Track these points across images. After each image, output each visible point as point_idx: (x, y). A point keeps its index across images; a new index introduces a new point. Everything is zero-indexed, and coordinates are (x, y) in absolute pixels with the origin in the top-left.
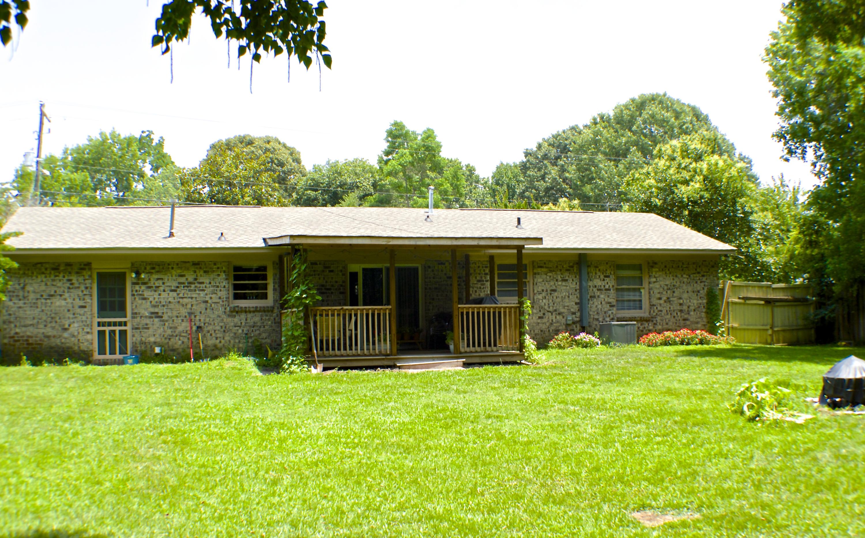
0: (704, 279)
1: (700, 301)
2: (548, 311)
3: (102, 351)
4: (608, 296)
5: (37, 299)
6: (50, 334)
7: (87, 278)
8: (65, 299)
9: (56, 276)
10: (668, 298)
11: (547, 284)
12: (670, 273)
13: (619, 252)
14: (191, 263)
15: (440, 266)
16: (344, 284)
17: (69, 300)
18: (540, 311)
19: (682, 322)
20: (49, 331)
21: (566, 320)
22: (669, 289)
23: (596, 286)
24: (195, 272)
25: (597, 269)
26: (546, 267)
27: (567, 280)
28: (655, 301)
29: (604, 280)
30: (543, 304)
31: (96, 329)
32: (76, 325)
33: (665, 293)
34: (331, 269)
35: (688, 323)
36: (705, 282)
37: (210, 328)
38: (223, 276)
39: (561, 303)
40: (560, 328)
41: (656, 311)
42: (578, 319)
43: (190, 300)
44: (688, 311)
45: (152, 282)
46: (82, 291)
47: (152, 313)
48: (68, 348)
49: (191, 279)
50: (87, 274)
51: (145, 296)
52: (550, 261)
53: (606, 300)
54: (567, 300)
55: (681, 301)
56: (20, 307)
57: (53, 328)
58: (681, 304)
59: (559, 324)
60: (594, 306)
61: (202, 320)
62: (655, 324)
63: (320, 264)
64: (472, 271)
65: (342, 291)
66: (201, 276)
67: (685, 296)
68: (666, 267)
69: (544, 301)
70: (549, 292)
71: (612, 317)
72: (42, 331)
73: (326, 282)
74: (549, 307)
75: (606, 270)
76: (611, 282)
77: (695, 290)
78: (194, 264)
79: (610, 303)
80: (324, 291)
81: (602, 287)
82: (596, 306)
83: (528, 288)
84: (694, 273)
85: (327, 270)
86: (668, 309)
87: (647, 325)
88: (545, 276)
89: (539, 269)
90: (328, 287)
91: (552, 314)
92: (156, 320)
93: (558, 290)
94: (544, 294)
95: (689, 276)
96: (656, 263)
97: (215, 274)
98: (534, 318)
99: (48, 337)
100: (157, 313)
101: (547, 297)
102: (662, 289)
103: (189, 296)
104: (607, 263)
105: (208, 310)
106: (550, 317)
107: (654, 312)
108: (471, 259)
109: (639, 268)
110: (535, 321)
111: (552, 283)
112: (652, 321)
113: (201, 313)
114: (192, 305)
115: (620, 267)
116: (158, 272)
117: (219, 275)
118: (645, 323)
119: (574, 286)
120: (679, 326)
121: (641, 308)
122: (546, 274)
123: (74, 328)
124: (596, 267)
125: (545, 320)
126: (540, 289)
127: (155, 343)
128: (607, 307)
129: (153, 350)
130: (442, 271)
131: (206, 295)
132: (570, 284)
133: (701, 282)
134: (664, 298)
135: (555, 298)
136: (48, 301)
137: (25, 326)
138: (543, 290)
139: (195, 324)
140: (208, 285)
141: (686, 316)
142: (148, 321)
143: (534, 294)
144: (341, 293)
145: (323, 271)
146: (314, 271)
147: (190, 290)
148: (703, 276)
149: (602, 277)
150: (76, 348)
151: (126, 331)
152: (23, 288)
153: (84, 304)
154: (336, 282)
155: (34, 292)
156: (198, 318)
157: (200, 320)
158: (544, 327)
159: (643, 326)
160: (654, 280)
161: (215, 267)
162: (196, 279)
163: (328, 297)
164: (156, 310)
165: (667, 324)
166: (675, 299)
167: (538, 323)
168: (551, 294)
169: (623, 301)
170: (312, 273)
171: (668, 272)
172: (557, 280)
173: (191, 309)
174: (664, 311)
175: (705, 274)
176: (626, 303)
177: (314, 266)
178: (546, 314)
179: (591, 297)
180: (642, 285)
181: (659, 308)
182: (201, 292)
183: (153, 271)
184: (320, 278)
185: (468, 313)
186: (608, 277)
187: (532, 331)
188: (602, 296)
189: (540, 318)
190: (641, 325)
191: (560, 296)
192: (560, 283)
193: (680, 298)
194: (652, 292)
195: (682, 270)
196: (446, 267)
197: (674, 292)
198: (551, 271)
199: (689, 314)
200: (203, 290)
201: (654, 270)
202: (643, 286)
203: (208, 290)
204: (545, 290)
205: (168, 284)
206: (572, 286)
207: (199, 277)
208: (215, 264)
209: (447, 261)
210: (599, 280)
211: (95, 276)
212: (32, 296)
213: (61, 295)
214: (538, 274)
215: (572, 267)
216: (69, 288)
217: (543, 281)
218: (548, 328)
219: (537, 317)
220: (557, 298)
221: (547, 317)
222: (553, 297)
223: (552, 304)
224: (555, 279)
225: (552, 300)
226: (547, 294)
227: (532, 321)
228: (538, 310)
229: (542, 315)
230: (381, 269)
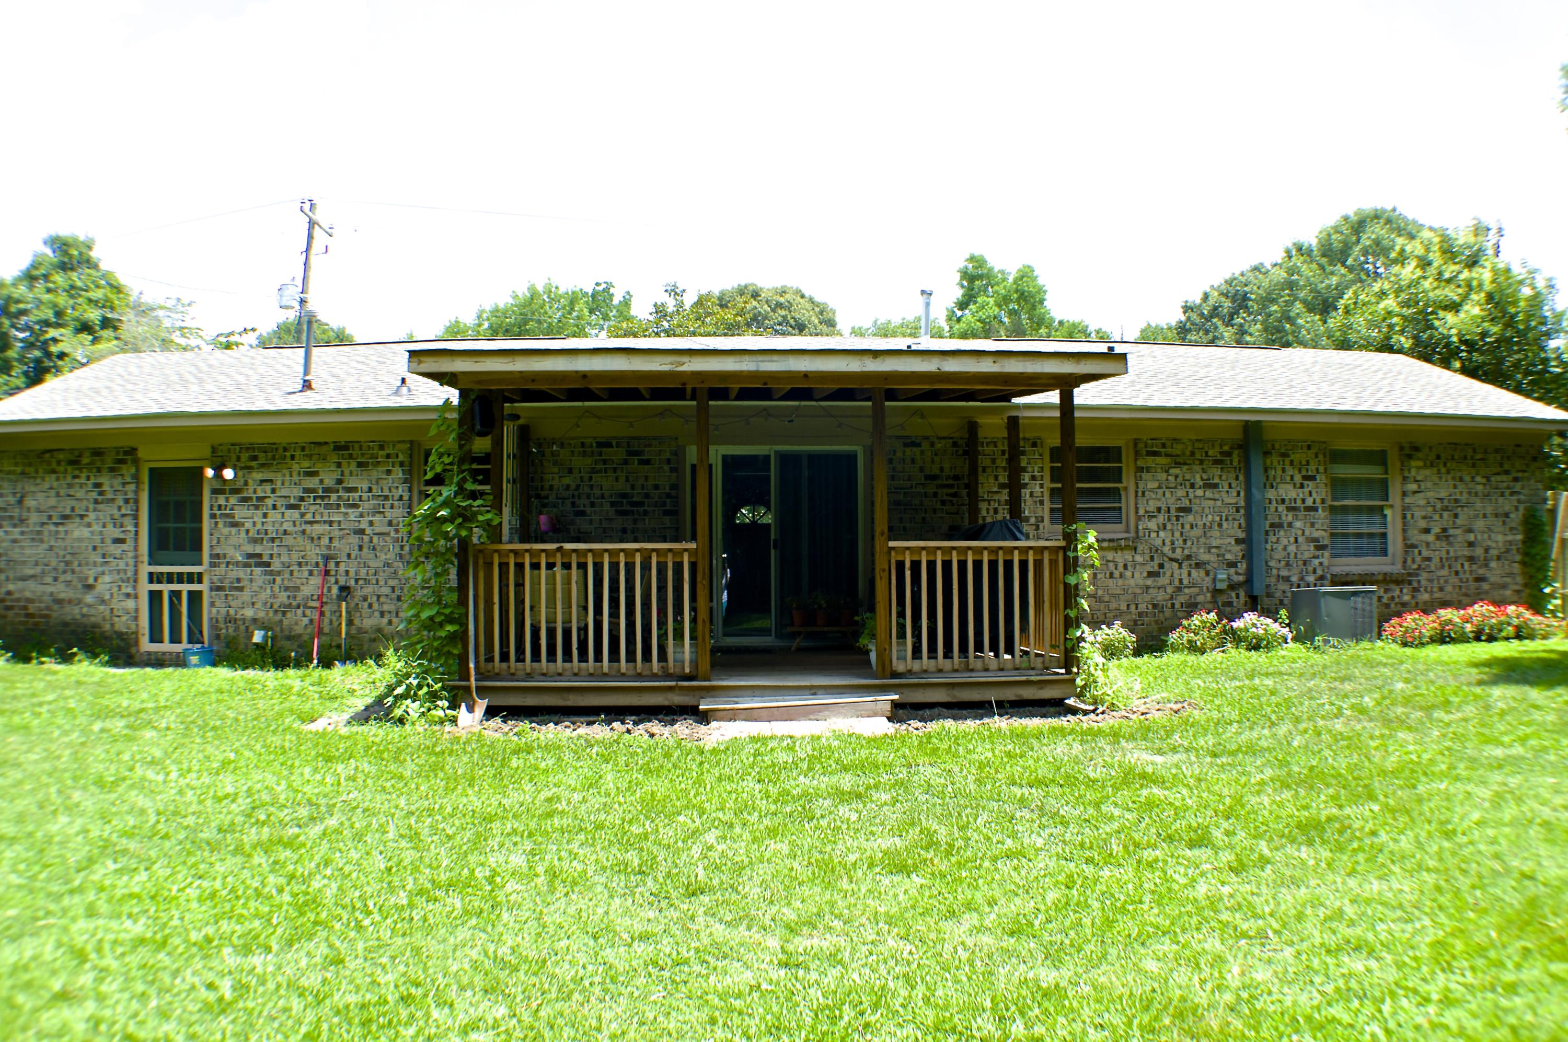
0: (1518, 486)
1: (1510, 538)
2: (1171, 560)
3: (156, 637)
4: (1312, 525)
5: (43, 524)
6: (62, 596)
7: (128, 479)
8: (89, 525)
9: (75, 477)
10: (1444, 530)
11: (1168, 495)
12: (1448, 472)
13: (1335, 419)
14: (332, 447)
15: (908, 450)
16: (674, 493)
17: (96, 528)
18: (1152, 558)
19: (1473, 585)
20: (61, 590)
21: (1214, 580)
22: (1445, 509)
23: (1283, 501)
24: (339, 465)
25: (1287, 461)
26: (1167, 455)
27: (1215, 486)
28: (1415, 537)
29: (1302, 486)
30: (1158, 542)
31: (145, 587)
32: (107, 578)
33: (1436, 517)
34: (645, 457)
35: (1485, 586)
36: (1518, 493)
37: (368, 590)
38: (398, 473)
39: (1202, 540)
40: (1200, 599)
41: (1418, 559)
42: (1241, 578)
43: (327, 527)
44: (1486, 559)
45: (251, 488)
46: (120, 508)
47: (250, 556)
48: (95, 626)
49: (329, 482)
50: (128, 471)
51: (237, 519)
52: (1175, 440)
53: (1307, 533)
54: (1216, 533)
55: (1471, 537)
56: (15, 541)
57: (68, 583)
58: (1471, 544)
59: (1195, 590)
60: (1280, 548)
61: (352, 574)
62: (1416, 590)
63: (618, 445)
64: (984, 461)
65: (668, 507)
66: (351, 474)
67: (1480, 524)
68: (1438, 457)
69: (1162, 534)
70: (1173, 512)
71: (1319, 572)
72: (50, 589)
73: (633, 487)
74: (1174, 550)
75: (1308, 463)
76: (1318, 492)
77: (1500, 511)
78: (338, 447)
79: (1316, 540)
80: (627, 508)
81: (1299, 503)
82: (1285, 548)
83: (1123, 505)
84: (1498, 474)
85: (636, 459)
86: (1444, 555)
87: (1397, 592)
88: (1164, 476)
89: (1150, 459)
90: (635, 499)
91: (1180, 567)
92: (258, 570)
93: (1195, 507)
94: (1161, 518)
95: (1488, 479)
96: (1416, 449)
97: (382, 469)
98: (1137, 575)
99: (60, 602)
100: (260, 556)
101: (1169, 526)
102: (1430, 509)
103: (326, 518)
104: (1309, 447)
105: (365, 550)
106: (1177, 572)
107: (1413, 561)
108: (981, 434)
109: (1380, 458)
110: (1141, 582)
111: (1180, 493)
112: (1410, 583)
113: (349, 556)
114: (331, 539)
115: (1337, 457)
116: (263, 465)
117: (389, 472)
118: (1392, 586)
119: (1234, 501)
120: (1466, 595)
121: (1384, 552)
122: (1167, 472)
123: (105, 584)
124: (1285, 455)
125: (1163, 580)
126: (1152, 506)
127: (255, 620)
128: (1308, 551)
129: (251, 636)
130: (913, 461)
131: (361, 516)
132: (1224, 495)
133: (1512, 494)
134: (1435, 530)
135: (1187, 527)
136: (61, 528)
137: (24, 579)
138: (1159, 510)
139: (337, 582)
140: (365, 496)
141: (1481, 571)
142: (241, 573)
143: (1139, 518)
144: (666, 513)
145: (626, 462)
146: (605, 462)
147: (327, 507)
148: (1516, 479)
149: (1298, 478)
150: (107, 627)
151: (200, 593)
152: (20, 502)
153: (122, 536)
154: (656, 487)
155: (39, 510)
156: (342, 567)
157: (347, 572)
158: (1160, 596)
159: (1389, 595)
160: (1414, 487)
161: (381, 453)
162: (340, 482)
163: (635, 521)
164: (258, 549)
165: (1441, 589)
166: (1458, 532)
167: (1148, 588)
168: (1178, 520)
169: (1346, 535)
170: (600, 466)
171: (1443, 470)
172: (1192, 486)
173: (329, 548)
174: (1436, 560)
175: (1520, 475)
176: (1351, 540)
177: (604, 450)
178: (1167, 565)
179: (1272, 525)
180: (1387, 500)
181: (1425, 553)
182: (350, 511)
183: (254, 464)
184: (617, 479)
186: (1313, 478)
187: (1133, 607)
188: (1298, 524)
189: (1150, 574)
190: (1386, 591)
191: (1200, 523)
192: (1200, 493)
193: (1470, 531)
194: (1409, 516)
195: (1474, 466)
196: (922, 453)
197: (1456, 516)
198: (1178, 464)
199: (1486, 565)
200: (355, 506)
201: (1414, 463)
202: (1390, 502)
203: (366, 506)
204: (1164, 508)
205: (284, 492)
206: (1228, 500)
207: (346, 478)
208: (382, 448)
209: (926, 438)
210: (1290, 487)
211: (145, 478)
212: (34, 518)
213: (82, 517)
214: (1148, 470)
215: (1229, 454)
216: (96, 502)
217: (1160, 487)
218: (1172, 598)
219: (1145, 574)
220: (1192, 527)
221: (1168, 574)
222: (1183, 525)
223: (1181, 542)
224: (1188, 484)
225: (1182, 534)
226: (1169, 519)
227: (1132, 582)
228: (1147, 557)
229: (1156, 568)
230: (768, 458)
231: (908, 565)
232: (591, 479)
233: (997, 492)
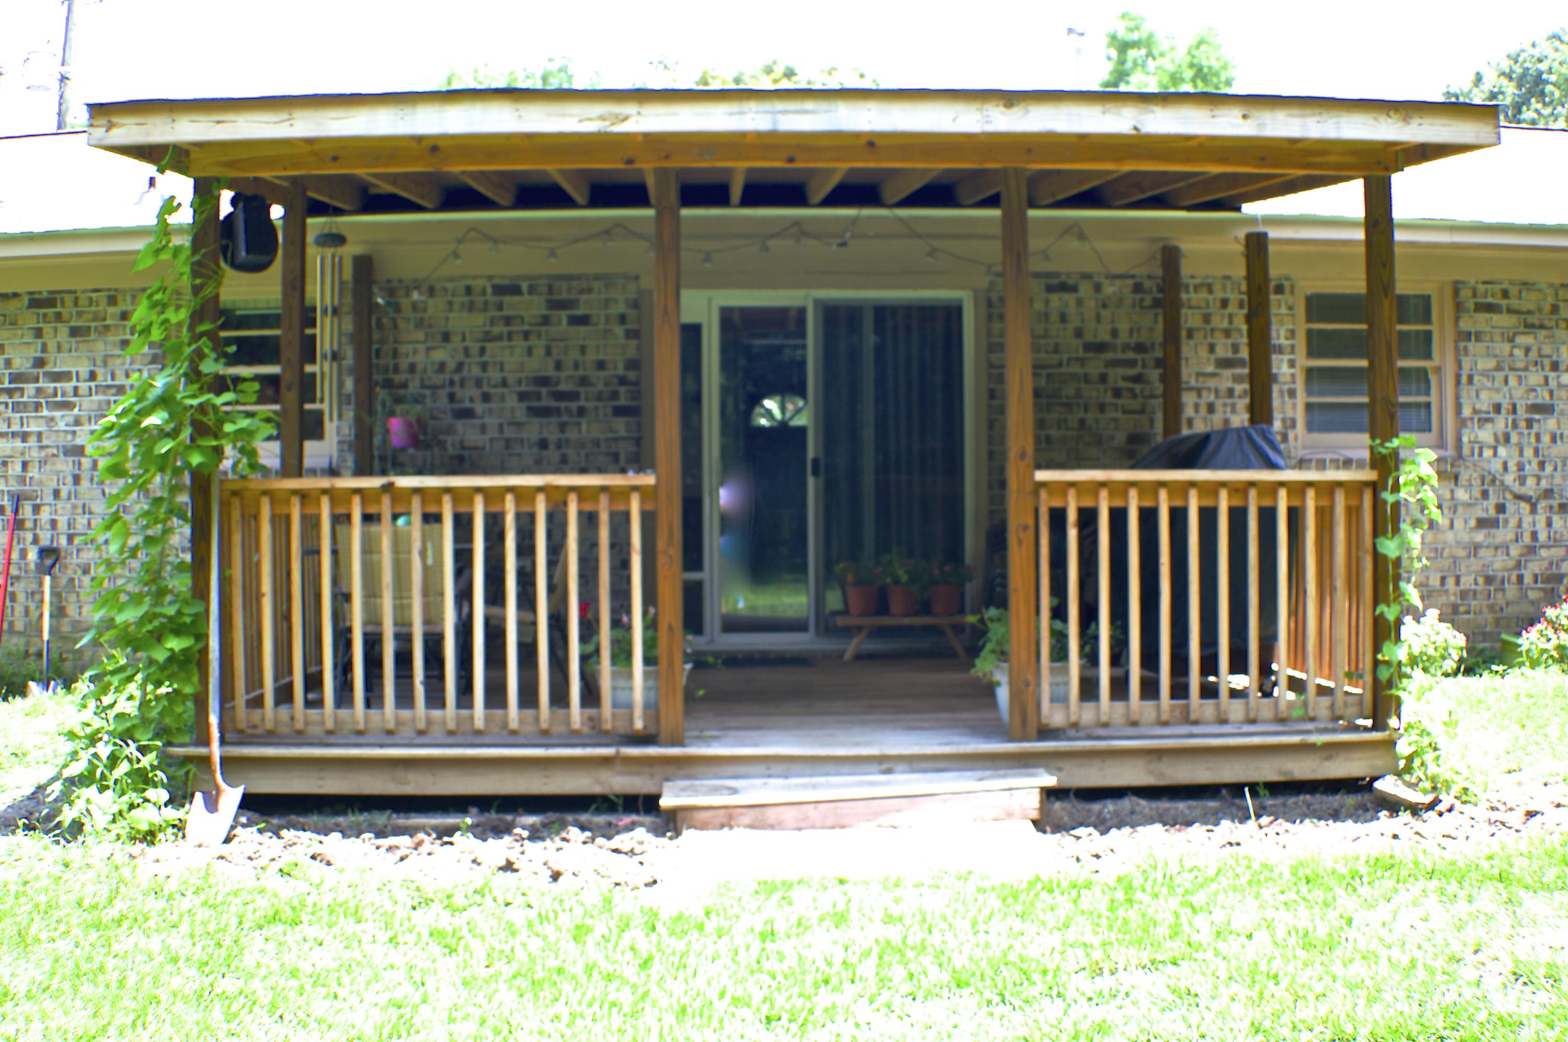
2: (1519, 497)
11: (1513, 381)
14: (26, 300)
15: (1055, 298)
16: (632, 375)
18: (1485, 495)
24: (39, 333)
26: (1510, 311)
30: (1497, 466)
34: (580, 312)
37: (88, 555)
43: (18, 444)
49: (21, 363)
52: (1525, 284)
61: (62, 525)
63: (532, 290)
64: (1190, 319)
65: (623, 401)
66: (59, 348)
69: (1502, 451)
70: (1522, 413)
73: (558, 366)
74: (1522, 480)
78: (36, 303)
80: (547, 402)
83: (1433, 399)
85: (564, 315)
88: (1506, 347)
89: (1482, 317)
90: (563, 387)
91: (1533, 510)
93: (1559, 404)
94: (1500, 423)
97: (113, 338)
98: (1458, 524)
101: (1514, 438)
103: (16, 428)
105: (85, 483)
106: (1527, 519)
108: (1186, 269)
110: (1465, 537)
111: (1534, 378)
113: (56, 494)
114: (25, 465)
117: (125, 343)
122: (1511, 340)
125: (1504, 535)
126: (1485, 402)
130: (1063, 318)
131: (77, 422)
135: (1546, 439)
138: (1497, 408)
139: (36, 540)
140: (84, 386)
143: (1462, 423)
144: (619, 411)
145: (546, 321)
146: (508, 321)
147: (16, 407)
154: (601, 365)
156: (45, 515)
157: (54, 523)
158: (1499, 563)
161: (112, 310)
162: (40, 363)
163: (563, 427)
167: (1477, 547)
168: (1529, 423)
170: (499, 329)
172: (1555, 366)
173: (22, 480)
177: (507, 299)
178: (1510, 507)
182: (57, 414)
184: (530, 351)
185: (1088, 518)
187: (1451, 582)
189: (1482, 523)
196: (1080, 303)
198: (1530, 328)
200: (67, 406)
203: (85, 404)
204: (1506, 404)
207: (51, 356)
208: (112, 301)
209: (1087, 276)
214: (1478, 337)
217: (1499, 368)
218: (1518, 565)
219: (1473, 523)
220: (1554, 439)
221: (1513, 522)
222: (1538, 437)
223: (1535, 465)
224: (1547, 362)
225: (1536, 452)
226: (1515, 425)
227: (1450, 536)
228: (1477, 493)
229: (1492, 513)
230: (802, 312)
231: (1072, 516)
232: (482, 351)
233: (1213, 375)
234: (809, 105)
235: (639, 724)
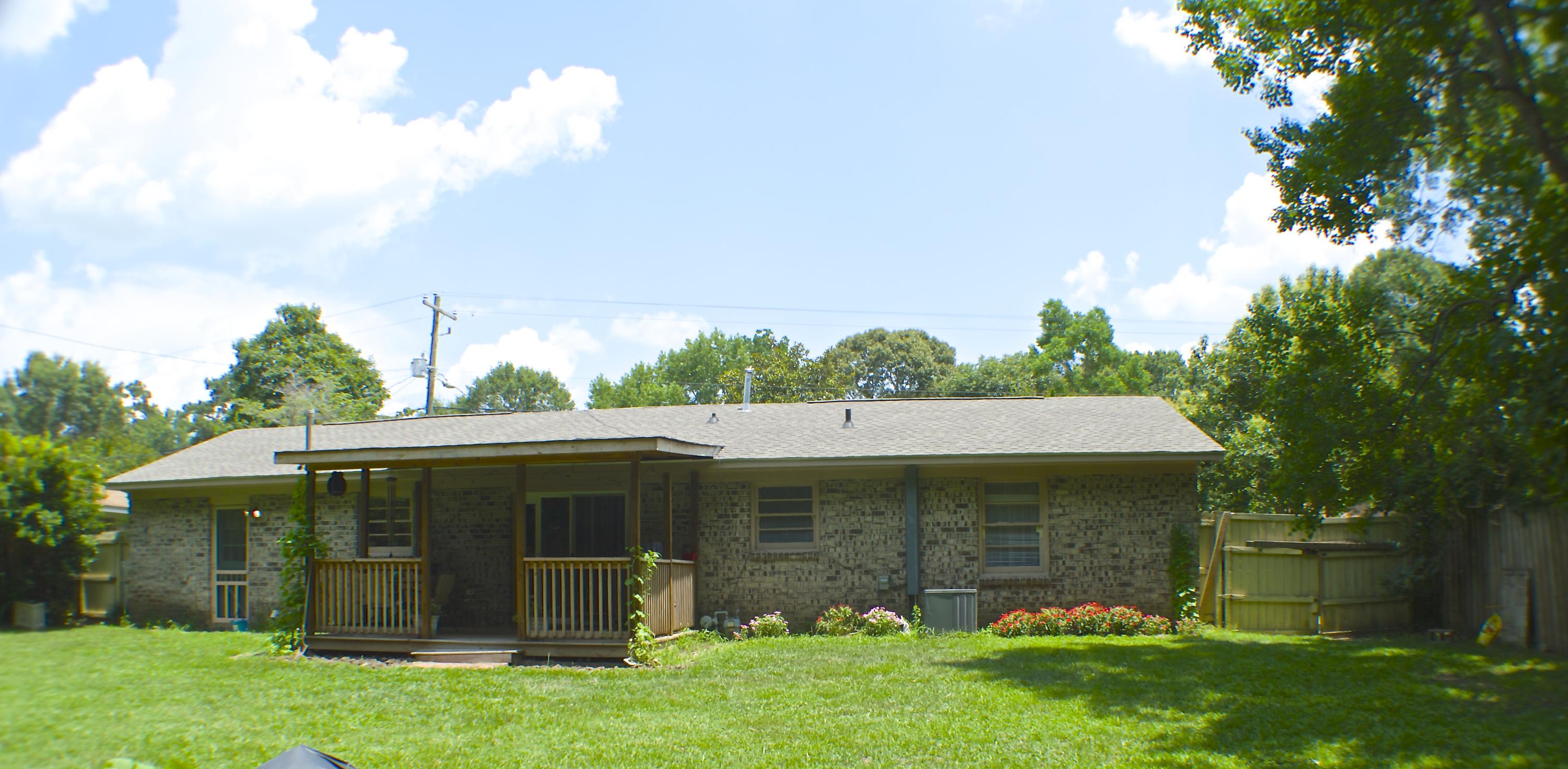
0: (1166, 508)
1: (1158, 550)
2: (846, 568)
3: (220, 615)
4: (964, 542)
5: (159, 545)
6: (169, 589)
7: (205, 517)
8: (184, 545)
9: (177, 516)
10: (1088, 545)
11: (843, 520)
12: (1093, 498)
13: (971, 461)
15: (657, 493)
16: (508, 523)
17: (188, 547)
18: (831, 567)
19: (1117, 590)
20: (169, 586)
21: (879, 583)
22: (1091, 528)
23: (939, 524)
25: (943, 494)
26: (843, 492)
27: (882, 514)
28: (1059, 550)
29: (955, 512)
30: (836, 555)
31: (216, 583)
32: (194, 578)
33: (1081, 534)
34: (491, 500)
35: (1130, 590)
36: (1168, 514)
38: (351, 513)
39: (871, 554)
40: (869, 597)
41: (1062, 568)
42: (902, 582)
44: (1130, 568)
45: (271, 521)
46: (200, 535)
47: (270, 564)
48: (188, 607)
50: (205, 512)
51: (264, 542)
52: (850, 480)
53: (959, 548)
54: (881, 548)
55: (1117, 550)
56: (143, 555)
57: (173, 581)
58: (1115, 556)
59: (866, 590)
60: (935, 559)
62: (1060, 592)
63: (474, 492)
67: (1125, 540)
68: (1083, 486)
69: (838, 549)
71: (970, 578)
72: (162, 584)
73: (484, 520)
74: (848, 561)
75: (961, 495)
76: (967, 517)
77: (1147, 528)
79: (968, 553)
81: (952, 525)
82: (940, 559)
83: (814, 528)
84: (1144, 498)
85: (486, 502)
86: (1088, 565)
87: (1042, 594)
88: (841, 507)
89: (830, 495)
91: (853, 573)
92: (275, 573)
93: (865, 530)
94: (838, 538)
95: (1134, 503)
96: (1062, 481)
97: (342, 510)
98: (819, 579)
99: (168, 592)
100: (275, 564)
101: (844, 544)
102: (1074, 529)
104: (962, 483)
106: (850, 577)
107: (1058, 569)
109: (1032, 489)
110: (822, 584)
111: (853, 519)
112: (1054, 587)
115: (992, 489)
116: (278, 508)
117: (346, 512)
118: (1039, 590)
119: (897, 524)
120: (1110, 597)
121: (1037, 563)
122: (843, 504)
123: (193, 582)
124: (941, 489)
125: (839, 583)
126: (831, 529)
127: (273, 604)
128: (960, 561)
129: (270, 613)
131: (331, 539)
132: (889, 520)
133: (1159, 515)
134: (1080, 544)
135: (859, 544)
136: (168, 547)
137: (148, 578)
138: (836, 532)
140: (334, 527)
141: (1125, 578)
142: (265, 574)
143: (821, 538)
145: (480, 504)
146: (468, 504)
148: (1164, 503)
149: (952, 506)
150: (193, 608)
151: (244, 587)
152: (146, 531)
153: (202, 552)
154: (498, 520)
155: (156, 536)
158: (837, 595)
159: (1035, 596)
160: (1060, 511)
161: (342, 500)
164: (275, 560)
165: (1085, 592)
166: (1103, 546)
167: (827, 588)
168: (851, 538)
169: (1007, 549)
170: (464, 507)
171: (1088, 497)
172: (863, 514)
174: (1080, 569)
175: (1169, 499)
176: (1011, 553)
178: (842, 572)
179: (929, 542)
180: (1038, 521)
181: (1069, 563)
183: (272, 507)
184: (474, 515)
186: (965, 506)
187: (815, 603)
188: (951, 541)
189: (829, 579)
190: (1031, 593)
191: (869, 541)
192: (869, 519)
193: (1114, 545)
194: (1053, 534)
195: (1119, 492)
197: (1100, 533)
198: (852, 499)
199: (1132, 573)
200: (328, 533)
201: (1058, 492)
202: (1041, 523)
203: (334, 533)
204: (840, 530)
205: (289, 525)
206: (891, 524)
208: (342, 497)
210: (945, 513)
211: (215, 516)
212: (154, 541)
213: (180, 540)
214: (828, 503)
215: (894, 490)
216: (188, 531)
217: (837, 515)
218: (846, 596)
219: (825, 578)
220: (862, 544)
221: (843, 578)
222: (855, 543)
223: (853, 555)
224: (859, 512)
225: (854, 549)
226: (844, 538)
227: (815, 584)
228: (827, 566)
229: (834, 574)
230: (568, 499)
232: (459, 515)
233: (716, 521)
234: (451, 450)
235: (417, 632)
